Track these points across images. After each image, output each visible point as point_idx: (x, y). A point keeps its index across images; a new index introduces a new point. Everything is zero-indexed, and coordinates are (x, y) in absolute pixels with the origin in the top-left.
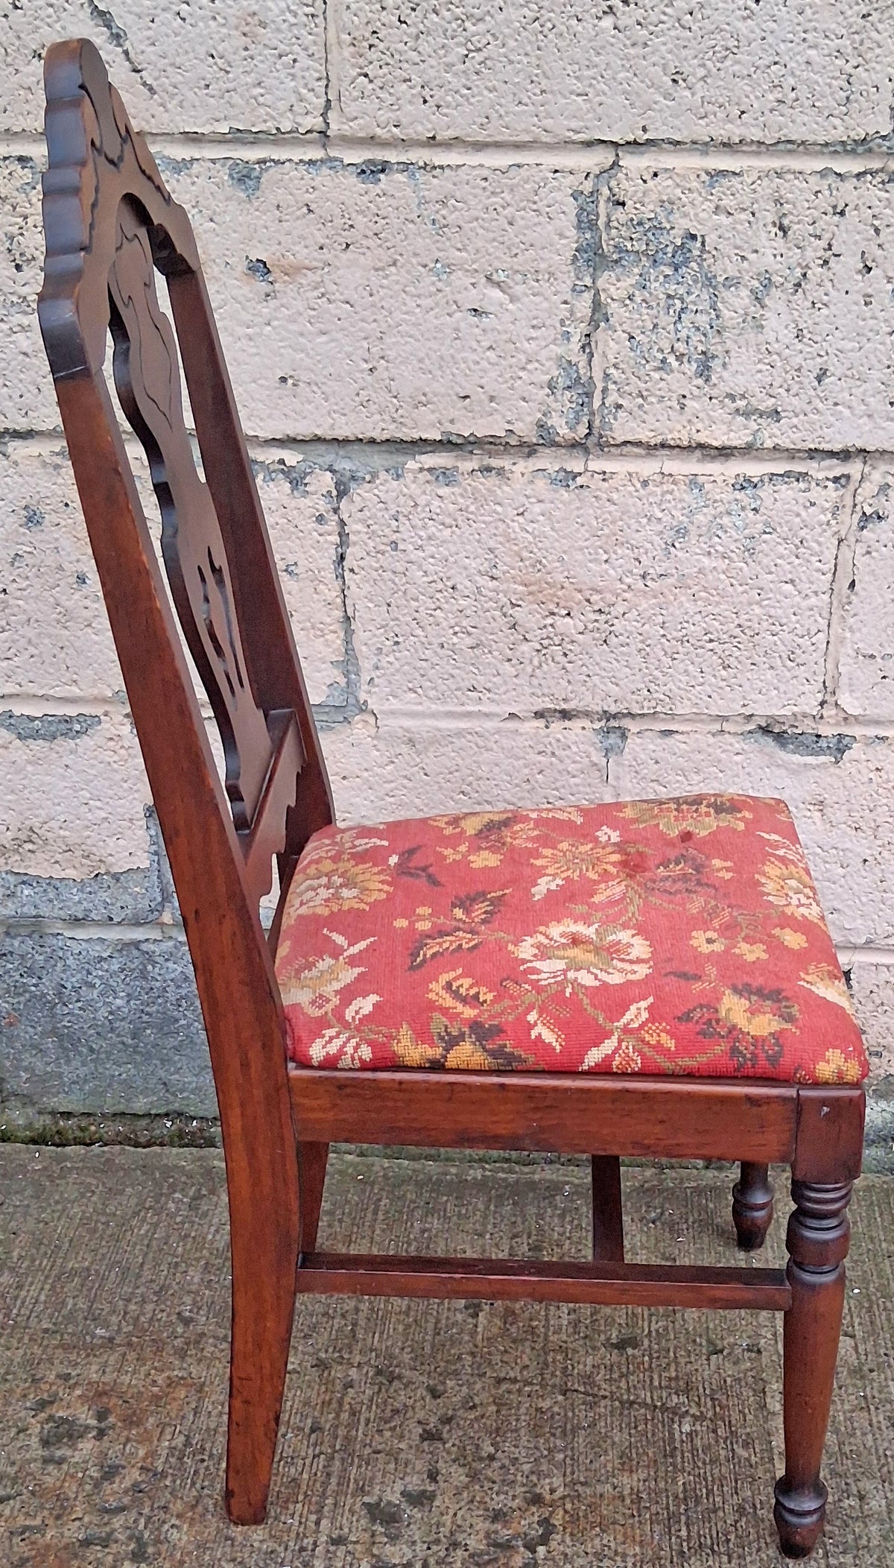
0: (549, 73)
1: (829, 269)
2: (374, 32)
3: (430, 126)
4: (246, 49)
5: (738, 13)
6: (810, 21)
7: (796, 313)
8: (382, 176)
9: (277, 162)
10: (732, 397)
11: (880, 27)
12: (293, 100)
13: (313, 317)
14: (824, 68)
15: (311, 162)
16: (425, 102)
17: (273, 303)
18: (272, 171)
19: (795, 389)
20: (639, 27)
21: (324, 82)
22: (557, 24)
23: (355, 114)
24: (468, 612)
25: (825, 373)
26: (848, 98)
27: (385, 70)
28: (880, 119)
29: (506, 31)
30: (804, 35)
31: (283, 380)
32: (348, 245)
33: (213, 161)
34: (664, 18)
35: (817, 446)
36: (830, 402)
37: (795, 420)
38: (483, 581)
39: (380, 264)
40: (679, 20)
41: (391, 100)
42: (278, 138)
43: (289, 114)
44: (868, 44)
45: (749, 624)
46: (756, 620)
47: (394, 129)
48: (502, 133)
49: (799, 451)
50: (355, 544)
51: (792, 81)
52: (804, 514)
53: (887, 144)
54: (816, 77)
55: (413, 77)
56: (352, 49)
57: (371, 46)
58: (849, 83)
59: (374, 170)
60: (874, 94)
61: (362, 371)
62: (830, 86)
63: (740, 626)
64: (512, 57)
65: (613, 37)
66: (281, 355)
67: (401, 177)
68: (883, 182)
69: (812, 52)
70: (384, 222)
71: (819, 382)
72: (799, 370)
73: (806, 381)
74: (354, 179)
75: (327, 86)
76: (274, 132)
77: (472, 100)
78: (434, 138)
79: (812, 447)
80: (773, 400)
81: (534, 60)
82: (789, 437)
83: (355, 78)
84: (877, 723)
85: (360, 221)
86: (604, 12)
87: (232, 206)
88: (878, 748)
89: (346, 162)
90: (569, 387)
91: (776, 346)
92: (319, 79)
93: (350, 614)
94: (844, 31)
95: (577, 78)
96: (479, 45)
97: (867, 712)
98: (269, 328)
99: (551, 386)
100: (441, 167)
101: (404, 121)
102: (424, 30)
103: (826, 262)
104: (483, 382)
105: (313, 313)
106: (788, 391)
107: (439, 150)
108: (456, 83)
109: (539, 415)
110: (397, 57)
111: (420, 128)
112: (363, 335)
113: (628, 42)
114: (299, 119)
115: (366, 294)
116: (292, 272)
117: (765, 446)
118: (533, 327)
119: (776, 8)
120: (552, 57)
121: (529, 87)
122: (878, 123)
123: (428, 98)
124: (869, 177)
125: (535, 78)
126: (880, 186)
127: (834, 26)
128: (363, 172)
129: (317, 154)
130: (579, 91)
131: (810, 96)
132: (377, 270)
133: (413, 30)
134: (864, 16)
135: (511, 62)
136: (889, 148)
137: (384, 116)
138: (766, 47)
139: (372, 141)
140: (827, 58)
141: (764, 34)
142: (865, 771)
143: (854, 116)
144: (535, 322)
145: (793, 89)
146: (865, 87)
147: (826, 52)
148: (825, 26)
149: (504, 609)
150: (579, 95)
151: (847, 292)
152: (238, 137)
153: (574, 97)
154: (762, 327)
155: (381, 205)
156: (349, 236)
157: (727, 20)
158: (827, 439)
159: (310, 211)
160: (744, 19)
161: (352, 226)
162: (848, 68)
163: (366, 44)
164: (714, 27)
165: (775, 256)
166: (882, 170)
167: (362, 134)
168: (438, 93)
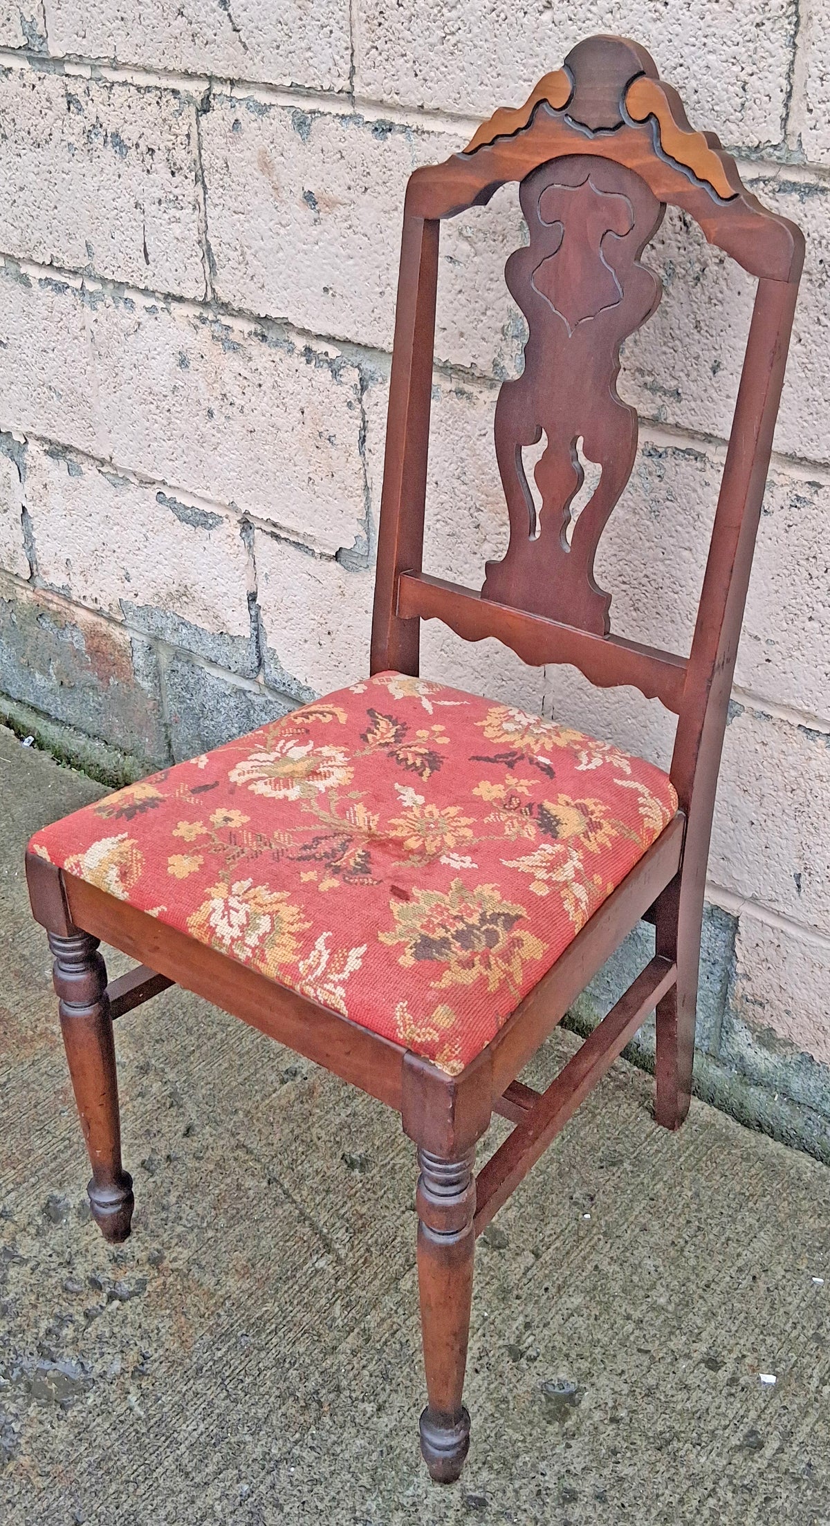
0: (503, 59)
1: (724, 268)
2: (381, 12)
3: (419, 96)
4: (301, 19)
5: (650, 14)
6: (709, 26)
7: (695, 306)
8: (389, 134)
9: (323, 114)
10: (640, 371)
11: (773, 36)
12: (331, 64)
13: (344, 243)
14: (722, 73)
15: (343, 117)
16: (416, 75)
17: (319, 228)
18: (318, 120)
19: (694, 374)
20: (570, 22)
21: (349, 52)
22: (509, 16)
23: (369, 81)
24: (447, 506)
25: (718, 366)
26: (743, 105)
27: (389, 45)
28: (772, 128)
29: (472, 18)
30: (704, 40)
31: (326, 290)
32: (366, 189)
33: (283, 108)
34: (590, 15)
35: (712, 432)
36: (723, 393)
37: (693, 404)
38: (456, 483)
39: (387, 208)
40: (602, 19)
41: (393, 71)
42: (324, 94)
43: (328, 76)
44: (761, 53)
45: (655, 577)
46: (660, 575)
47: (395, 96)
48: (470, 108)
49: (697, 432)
50: (372, 430)
51: (694, 83)
52: (700, 491)
53: (777, 153)
54: (715, 81)
55: (408, 53)
56: (367, 25)
57: (380, 24)
58: (744, 90)
59: (383, 129)
60: (766, 103)
61: (375, 293)
62: (727, 91)
63: (646, 576)
64: (475, 42)
65: (551, 30)
66: (325, 270)
67: (400, 137)
68: (773, 191)
69: (711, 57)
70: (389, 173)
71: (714, 372)
72: (697, 358)
73: (702, 370)
74: (369, 135)
75: (352, 55)
76: (320, 89)
77: (449, 77)
78: (422, 107)
79: (708, 431)
80: (676, 382)
81: (491, 46)
82: (687, 418)
83: (370, 50)
84: (763, 700)
85: (374, 170)
86: (545, 7)
87: (294, 146)
88: (763, 724)
89: (366, 120)
90: (517, 337)
91: (678, 332)
92: (347, 48)
93: (369, 485)
94: (740, 39)
95: (523, 65)
96: (453, 30)
97: (752, 688)
98: (317, 247)
99: (503, 331)
100: (428, 132)
101: (402, 90)
102: (415, 13)
103: (721, 261)
104: (455, 319)
105: (344, 240)
106: (688, 375)
107: (429, 117)
108: (438, 60)
109: (496, 356)
110: (397, 34)
111: (413, 98)
112: (376, 264)
113: (562, 36)
114: (335, 80)
115: (378, 231)
116: (332, 204)
117: (668, 422)
118: (491, 280)
119: (681, 12)
120: (505, 45)
121: (489, 70)
122: (769, 132)
123: (418, 72)
124: (762, 184)
125: (493, 63)
126: (771, 194)
127: (730, 33)
128: (376, 129)
129: (347, 110)
130: (524, 77)
131: (710, 99)
132: (385, 212)
133: (407, 13)
134: (758, 25)
135: (475, 47)
136: (779, 158)
137: (389, 84)
138: (672, 48)
139: (381, 104)
140: (725, 64)
141: (670, 36)
142: (752, 740)
143: (748, 123)
144: (492, 276)
145: (696, 92)
146: (758, 95)
147: (724, 58)
148: (723, 32)
149: (472, 511)
150: (525, 80)
151: (739, 293)
152: (295, 90)
153: (522, 82)
154: (667, 313)
155: (388, 159)
156: (368, 181)
157: (641, 20)
158: (720, 427)
159: (342, 157)
160: (655, 20)
161: (368, 173)
162: (743, 76)
163: (376, 22)
164: (629, 26)
165: (679, 248)
166: (773, 179)
167: (374, 98)
168: (426, 69)
